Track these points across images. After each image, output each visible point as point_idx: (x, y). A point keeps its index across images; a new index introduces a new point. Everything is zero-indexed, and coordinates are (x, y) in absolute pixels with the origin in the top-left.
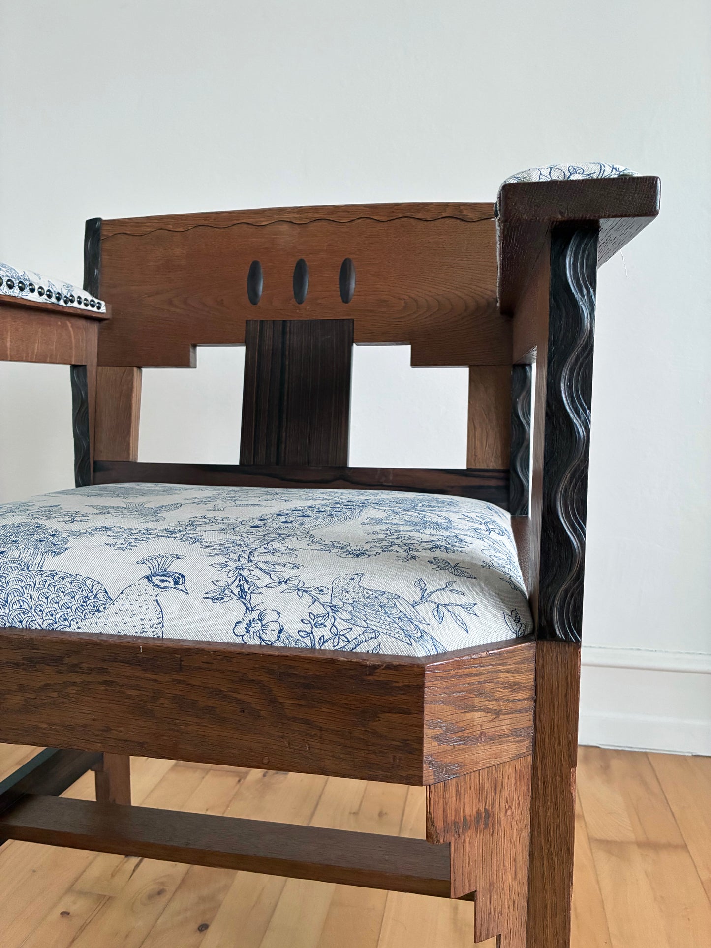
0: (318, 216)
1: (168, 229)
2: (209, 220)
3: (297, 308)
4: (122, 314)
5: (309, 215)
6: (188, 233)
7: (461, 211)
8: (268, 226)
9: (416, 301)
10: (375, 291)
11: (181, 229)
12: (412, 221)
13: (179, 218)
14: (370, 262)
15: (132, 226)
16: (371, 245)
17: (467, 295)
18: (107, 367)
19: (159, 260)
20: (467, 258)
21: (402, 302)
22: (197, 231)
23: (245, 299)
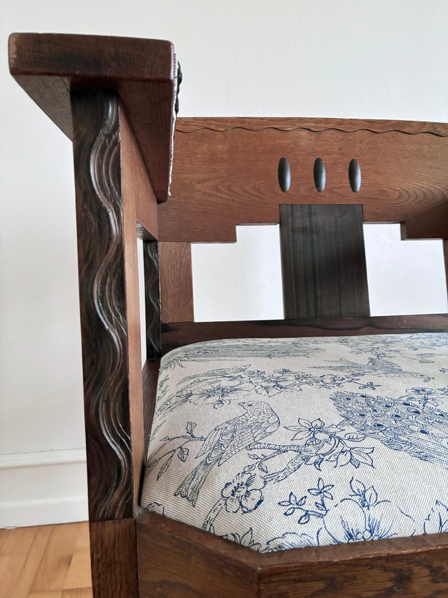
0: (329, 126)
1: (211, 128)
2: (244, 124)
3: (319, 196)
4: (176, 197)
5: (322, 125)
6: (227, 133)
7: (435, 128)
8: (291, 132)
9: (407, 192)
10: (376, 184)
11: (222, 129)
12: (399, 133)
13: (220, 121)
14: (370, 162)
15: (182, 124)
16: (371, 150)
17: (444, 188)
18: (167, 242)
19: (205, 153)
20: (442, 162)
21: (397, 193)
22: (235, 132)
23: (277, 186)
